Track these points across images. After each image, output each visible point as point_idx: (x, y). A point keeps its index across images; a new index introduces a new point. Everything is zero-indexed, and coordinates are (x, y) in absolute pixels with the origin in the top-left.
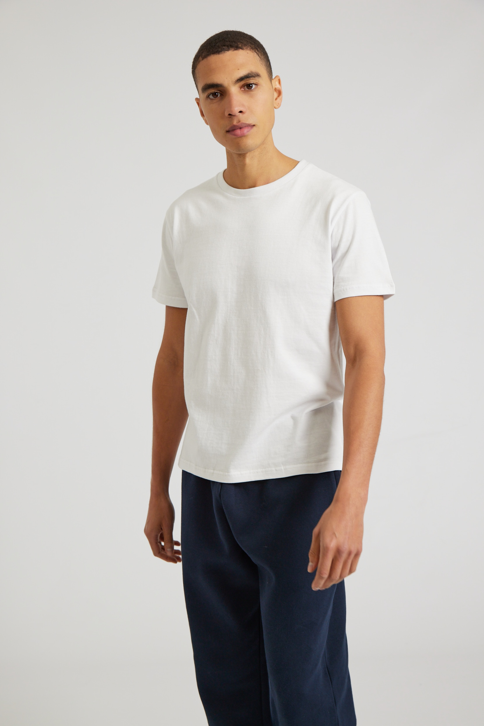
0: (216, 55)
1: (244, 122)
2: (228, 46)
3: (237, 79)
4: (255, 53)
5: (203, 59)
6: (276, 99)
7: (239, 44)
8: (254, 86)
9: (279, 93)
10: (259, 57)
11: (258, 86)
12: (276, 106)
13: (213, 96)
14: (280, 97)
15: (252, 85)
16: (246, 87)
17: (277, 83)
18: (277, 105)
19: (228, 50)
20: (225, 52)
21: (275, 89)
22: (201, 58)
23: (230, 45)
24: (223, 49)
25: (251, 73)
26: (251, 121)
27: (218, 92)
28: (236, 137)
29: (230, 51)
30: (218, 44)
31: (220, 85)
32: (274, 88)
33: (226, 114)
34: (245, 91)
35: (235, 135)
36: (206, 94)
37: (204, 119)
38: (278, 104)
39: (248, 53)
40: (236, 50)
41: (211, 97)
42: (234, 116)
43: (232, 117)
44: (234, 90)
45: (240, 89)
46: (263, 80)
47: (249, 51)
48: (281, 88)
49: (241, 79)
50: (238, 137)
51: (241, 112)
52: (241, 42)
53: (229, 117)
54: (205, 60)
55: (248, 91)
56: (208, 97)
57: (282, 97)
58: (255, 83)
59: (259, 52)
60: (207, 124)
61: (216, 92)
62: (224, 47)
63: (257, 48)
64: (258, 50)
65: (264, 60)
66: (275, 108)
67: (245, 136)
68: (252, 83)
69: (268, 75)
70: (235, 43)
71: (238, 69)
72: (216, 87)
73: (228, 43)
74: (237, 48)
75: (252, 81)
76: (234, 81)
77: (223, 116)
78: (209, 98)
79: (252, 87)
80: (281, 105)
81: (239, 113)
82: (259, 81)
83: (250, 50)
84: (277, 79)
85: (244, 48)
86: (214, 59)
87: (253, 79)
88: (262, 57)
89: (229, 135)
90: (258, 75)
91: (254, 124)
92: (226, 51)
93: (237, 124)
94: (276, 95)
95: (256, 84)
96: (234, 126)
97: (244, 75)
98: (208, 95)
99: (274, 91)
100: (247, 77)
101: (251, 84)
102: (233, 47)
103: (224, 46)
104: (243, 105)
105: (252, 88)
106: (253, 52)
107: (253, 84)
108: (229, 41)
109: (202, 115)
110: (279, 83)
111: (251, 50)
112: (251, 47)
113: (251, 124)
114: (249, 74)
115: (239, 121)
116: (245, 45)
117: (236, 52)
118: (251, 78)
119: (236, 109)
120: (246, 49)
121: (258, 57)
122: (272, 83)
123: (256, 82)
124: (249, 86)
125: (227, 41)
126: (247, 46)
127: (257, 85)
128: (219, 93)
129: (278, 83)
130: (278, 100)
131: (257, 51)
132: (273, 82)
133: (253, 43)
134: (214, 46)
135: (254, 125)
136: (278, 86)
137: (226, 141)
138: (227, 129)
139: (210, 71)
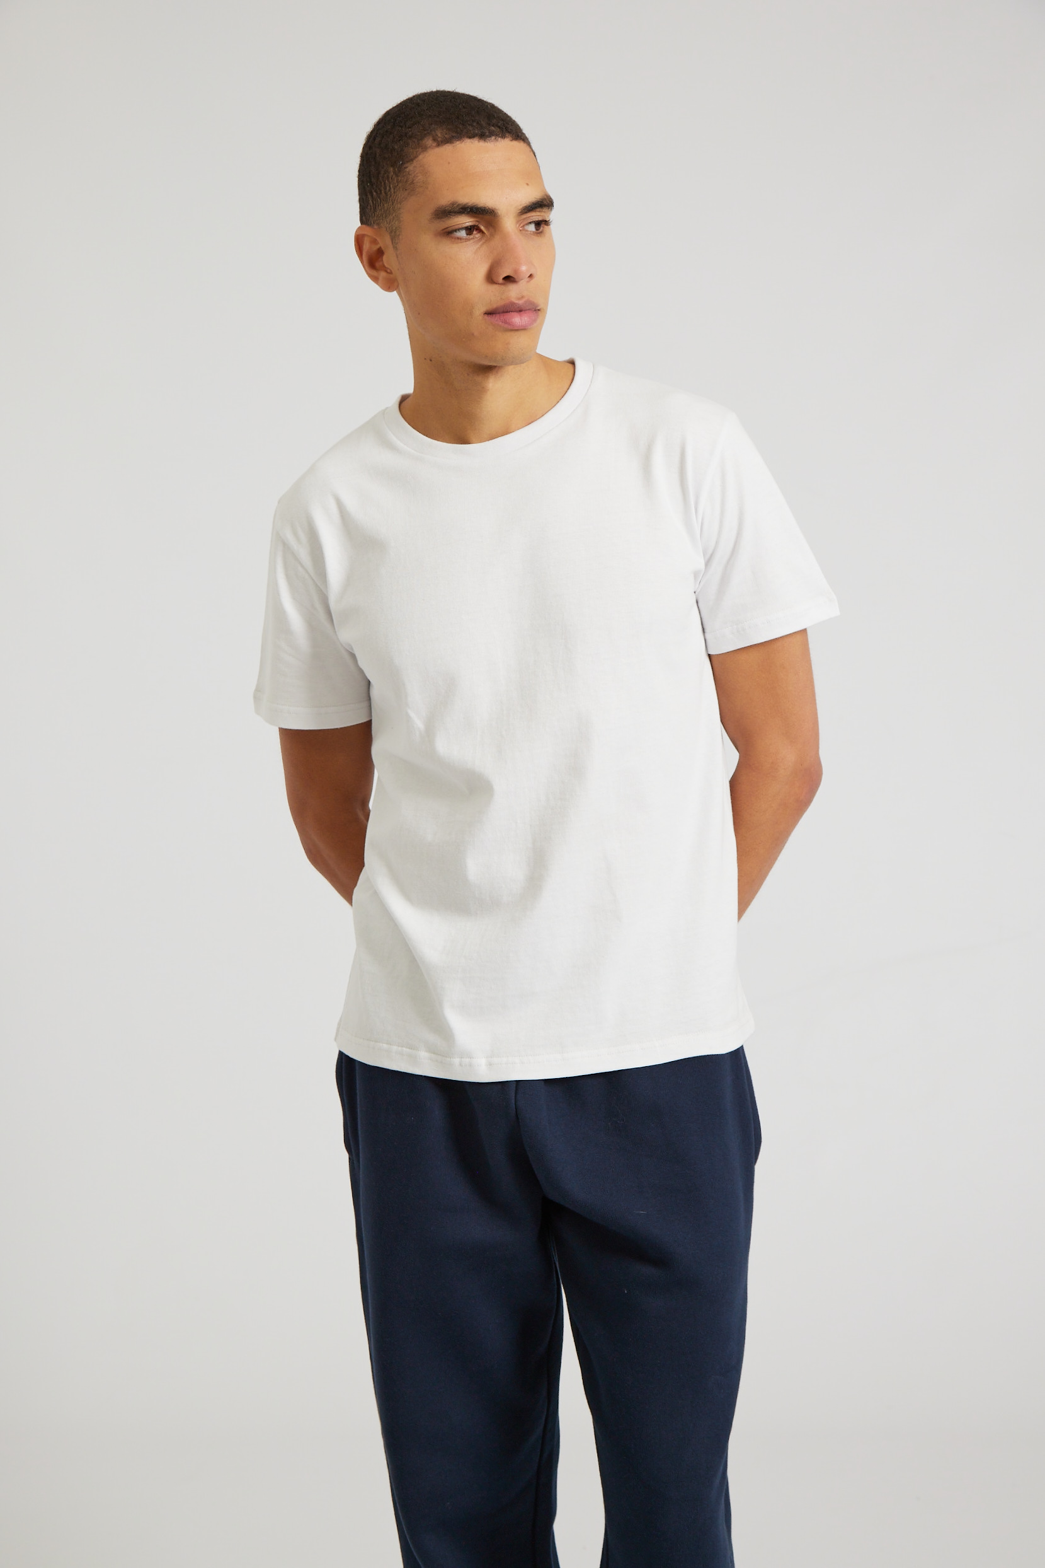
3: (522, 205)
20: (497, 141)
25: (547, 196)
28: (507, 328)
34: (530, 234)
35: (507, 324)
40: (516, 139)
42: (516, 282)
43: (509, 283)
53: (503, 282)
55: (534, 234)
56: (449, 233)
67: (526, 329)
68: (543, 218)
72: (477, 212)
74: (517, 135)
81: (527, 279)
97: (536, 199)
98: (449, 229)
104: (531, 263)
113: (538, 305)
114: (541, 199)
115: (523, 296)
119: (522, 269)
135: (541, 309)
138: (490, 308)
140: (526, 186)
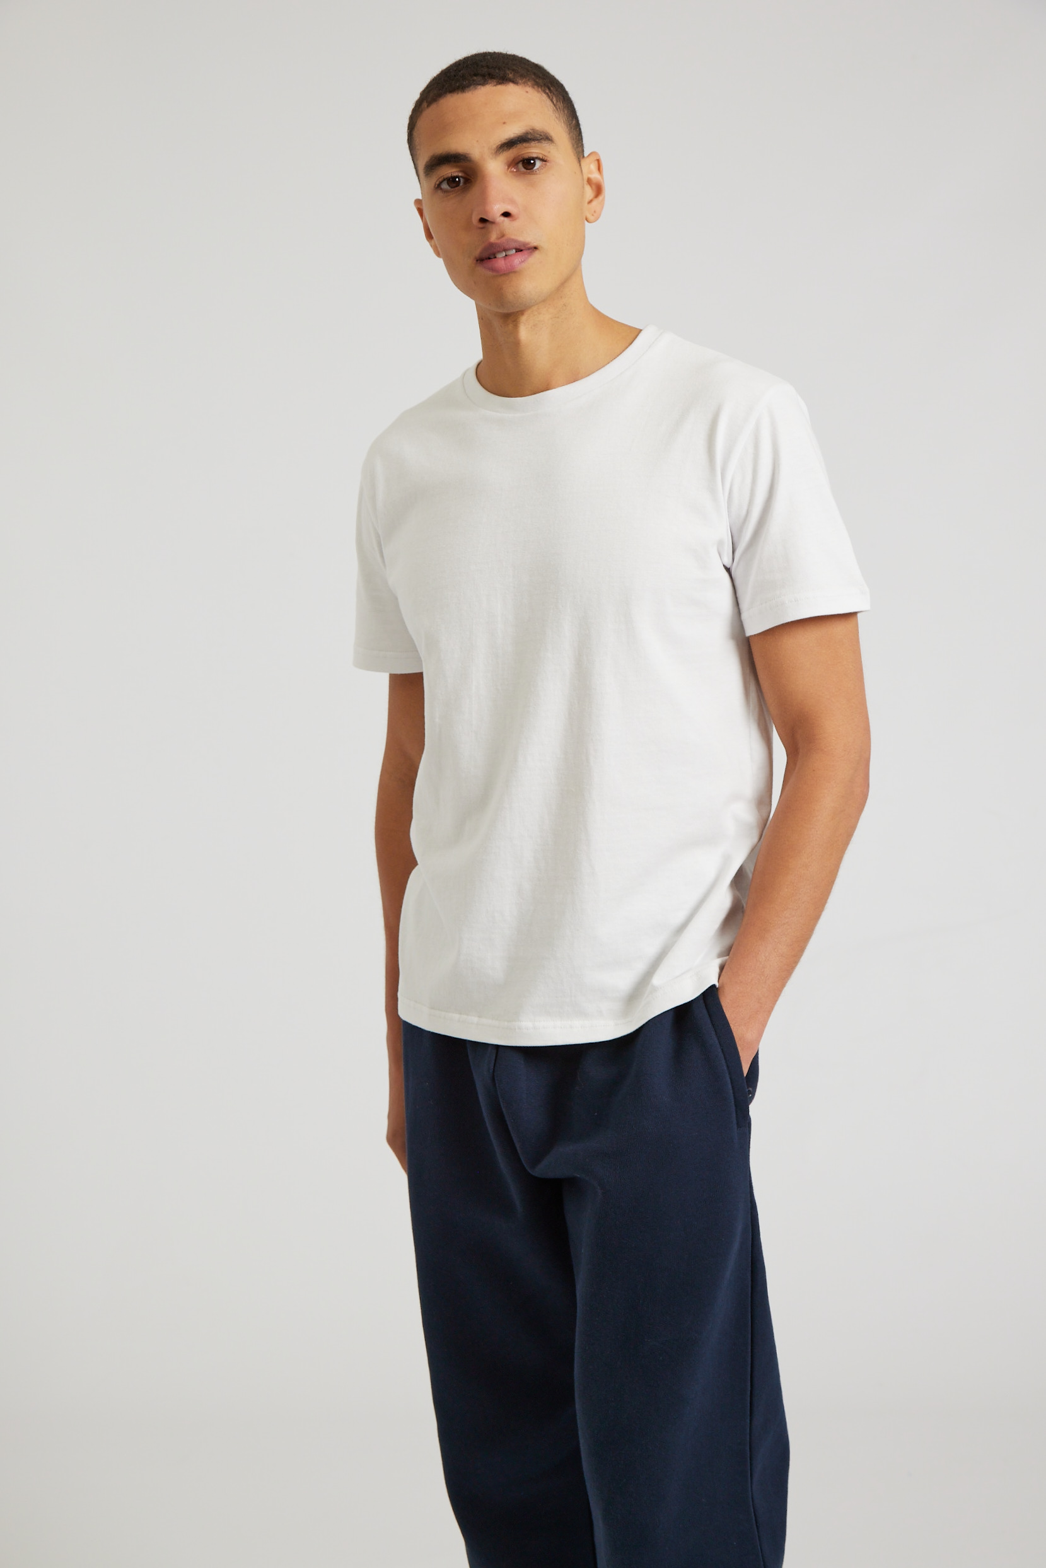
0: (458, 93)
1: (513, 237)
2: (483, 76)
3: (500, 143)
4: (544, 95)
5: (428, 106)
6: (590, 202)
7: (508, 72)
8: (538, 164)
9: (598, 190)
10: (552, 104)
11: (548, 164)
12: (591, 218)
13: (448, 184)
14: (600, 198)
15: (535, 162)
16: (520, 165)
17: (593, 167)
18: (593, 215)
19: (483, 84)
20: (476, 89)
21: (589, 181)
22: (425, 104)
23: (489, 74)
24: (474, 80)
25: (531, 131)
26: (528, 237)
27: (460, 175)
28: (494, 274)
29: (487, 86)
30: (461, 72)
31: (462, 155)
32: (585, 178)
33: (475, 220)
34: (518, 174)
35: (493, 270)
36: (434, 180)
37: (431, 246)
38: (595, 212)
39: (527, 92)
40: (500, 84)
41: (445, 186)
42: (493, 223)
43: (488, 225)
44: (495, 168)
45: (508, 169)
46: (560, 151)
47: (529, 89)
48: (603, 179)
49: (510, 144)
50: (501, 275)
51: (506, 214)
52: (513, 70)
53: (481, 225)
54: (434, 106)
55: (524, 173)
56: (438, 187)
57: (603, 200)
58: (541, 156)
59: (554, 94)
60: (438, 255)
61: (455, 174)
62: (475, 78)
63: (550, 85)
64: (549, 89)
65: (564, 111)
66: (587, 220)
67: (515, 272)
68: (535, 155)
69: (573, 146)
70: (499, 69)
71: (504, 123)
72: (455, 162)
73: (485, 70)
74: (503, 80)
75: (534, 150)
76: (495, 146)
77: (468, 227)
78: (441, 189)
79: (534, 164)
80: (600, 215)
81: (502, 218)
82: (549, 152)
83: (534, 88)
84: (593, 158)
85: (520, 81)
86: (453, 102)
87: (535, 147)
88: (560, 105)
89: (481, 270)
90: (546, 138)
91: (535, 244)
92: (480, 84)
93: (497, 241)
94: (589, 192)
95: (543, 160)
96: (491, 245)
97: (516, 135)
98: (438, 183)
99: (585, 182)
100: (523, 139)
101: (533, 159)
102: (494, 78)
103: (475, 75)
104: (512, 201)
105: (535, 168)
106: (538, 92)
107: (537, 158)
108: (488, 67)
109: (429, 236)
110: (599, 168)
111: (536, 87)
112: (535, 81)
113: (528, 244)
114: (527, 133)
115: (503, 236)
116: (522, 76)
117: (500, 87)
118: (533, 144)
119: (496, 209)
120: (524, 83)
121: (549, 102)
122: (580, 165)
123: (543, 153)
124: (527, 164)
125: (482, 66)
126: (527, 79)
127: (545, 161)
128: (462, 177)
129: (597, 168)
130: (594, 203)
131: (547, 91)
132: (583, 163)
133: (541, 75)
134: (455, 76)
135: (536, 248)
136: (595, 176)
137: (475, 283)
138: (477, 253)
139: (443, 128)
140: (504, 125)
